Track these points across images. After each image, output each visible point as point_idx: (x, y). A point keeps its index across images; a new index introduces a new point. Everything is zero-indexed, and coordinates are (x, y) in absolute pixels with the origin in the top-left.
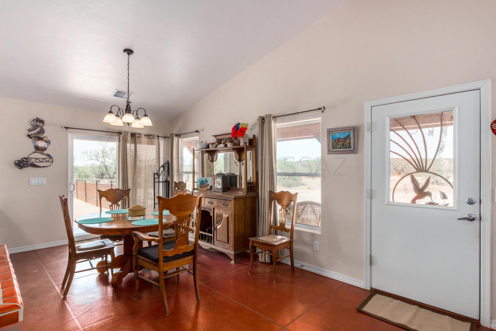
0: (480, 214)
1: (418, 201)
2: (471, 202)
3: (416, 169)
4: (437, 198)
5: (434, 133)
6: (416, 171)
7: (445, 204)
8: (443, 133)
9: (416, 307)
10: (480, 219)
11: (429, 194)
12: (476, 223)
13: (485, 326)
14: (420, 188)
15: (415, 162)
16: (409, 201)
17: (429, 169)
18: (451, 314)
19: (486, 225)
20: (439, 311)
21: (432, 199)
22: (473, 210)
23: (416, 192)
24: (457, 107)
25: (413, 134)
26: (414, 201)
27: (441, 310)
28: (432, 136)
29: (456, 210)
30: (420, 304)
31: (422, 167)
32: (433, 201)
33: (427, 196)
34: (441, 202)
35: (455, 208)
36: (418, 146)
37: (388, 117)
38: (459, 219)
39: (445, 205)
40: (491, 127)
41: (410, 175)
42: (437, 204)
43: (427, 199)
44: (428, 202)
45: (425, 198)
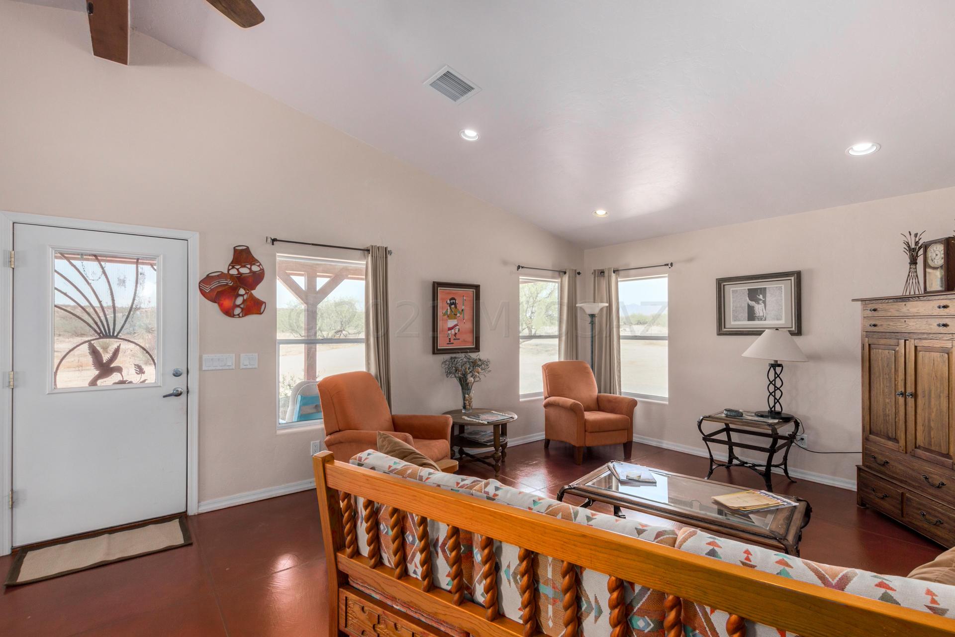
0: (187, 387)
1: (100, 382)
2: (177, 374)
3: (99, 334)
4: (130, 374)
5: (127, 283)
6: (98, 337)
7: (141, 380)
8: (138, 286)
9: (106, 536)
10: (188, 392)
11: (119, 370)
12: (184, 397)
13: (193, 514)
14: (104, 361)
15: (96, 323)
16: (86, 384)
17: (119, 333)
18: (154, 521)
19: (194, 398)
20: (138, 525)
21: (122, 376)
22: (178, 384)
23: (97, 368)
24: (162, 256)
25: (93, 280)
26: (93, 383)
27: (133, 524)
28: (123, 287)
29: (160, 386)
30: (109, 530)
31: (107, 332)
32: (124, 379)
33: (115, 373)
34: (136, 378)
35: (159, 384)
36: (101, 300)
37: (52, 248)
38: (164, 397)
39: (141, 382)
40: (199, 286)
41: (87, 344)
42: (131, 382)
43: (116, 377)
44: (117, 381)
45: (112, 376)
